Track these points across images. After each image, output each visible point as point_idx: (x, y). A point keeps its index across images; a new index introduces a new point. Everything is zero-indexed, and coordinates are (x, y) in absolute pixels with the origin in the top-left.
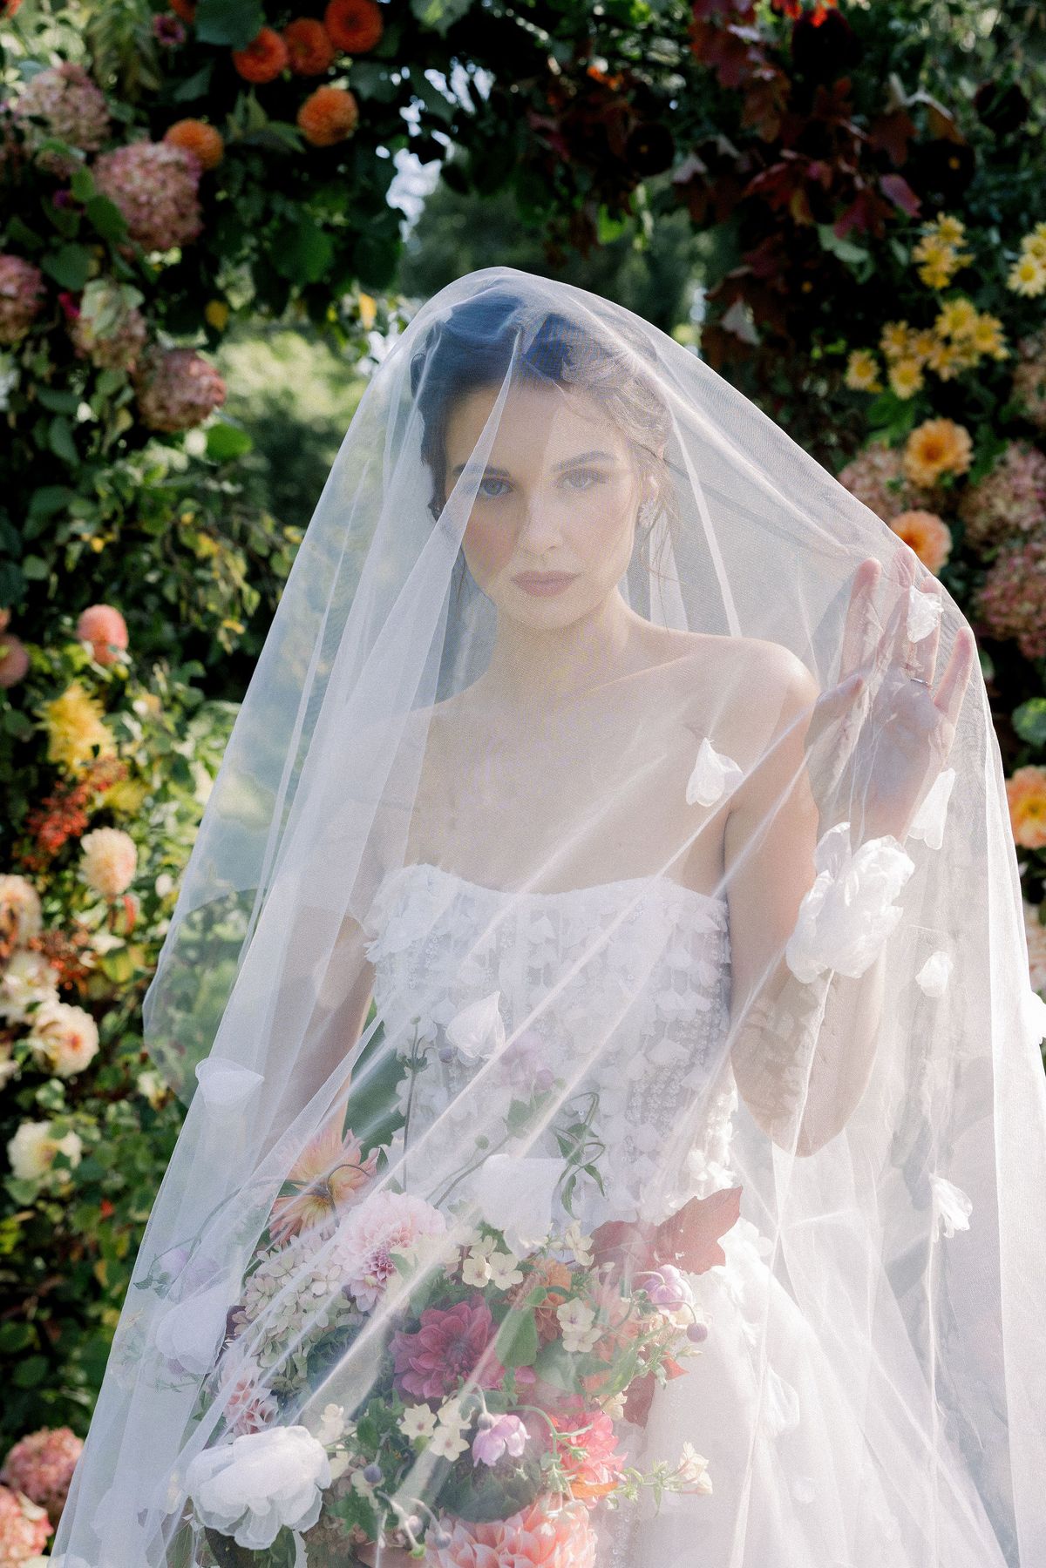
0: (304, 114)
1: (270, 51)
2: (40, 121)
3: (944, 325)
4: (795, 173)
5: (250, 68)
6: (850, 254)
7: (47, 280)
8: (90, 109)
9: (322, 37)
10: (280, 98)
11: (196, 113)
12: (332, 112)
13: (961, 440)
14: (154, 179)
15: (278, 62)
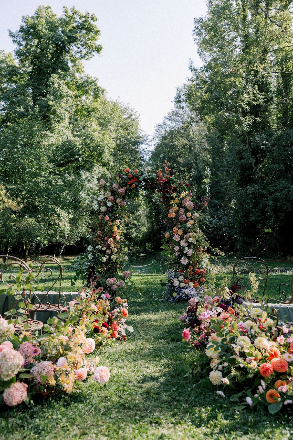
0: (132, 186)
2: (115, 188)
3: (176, 200)
4: (165, 190)
5: (128, 183)
6: (168, 196)
7: (114, 197)
8: (118, 186)
9: (133, 181)
10: (130, 185)
11: (125, 186)
12: (134, 186)
13: (177, 208)
14: (121, 191)
15: (130, 183)
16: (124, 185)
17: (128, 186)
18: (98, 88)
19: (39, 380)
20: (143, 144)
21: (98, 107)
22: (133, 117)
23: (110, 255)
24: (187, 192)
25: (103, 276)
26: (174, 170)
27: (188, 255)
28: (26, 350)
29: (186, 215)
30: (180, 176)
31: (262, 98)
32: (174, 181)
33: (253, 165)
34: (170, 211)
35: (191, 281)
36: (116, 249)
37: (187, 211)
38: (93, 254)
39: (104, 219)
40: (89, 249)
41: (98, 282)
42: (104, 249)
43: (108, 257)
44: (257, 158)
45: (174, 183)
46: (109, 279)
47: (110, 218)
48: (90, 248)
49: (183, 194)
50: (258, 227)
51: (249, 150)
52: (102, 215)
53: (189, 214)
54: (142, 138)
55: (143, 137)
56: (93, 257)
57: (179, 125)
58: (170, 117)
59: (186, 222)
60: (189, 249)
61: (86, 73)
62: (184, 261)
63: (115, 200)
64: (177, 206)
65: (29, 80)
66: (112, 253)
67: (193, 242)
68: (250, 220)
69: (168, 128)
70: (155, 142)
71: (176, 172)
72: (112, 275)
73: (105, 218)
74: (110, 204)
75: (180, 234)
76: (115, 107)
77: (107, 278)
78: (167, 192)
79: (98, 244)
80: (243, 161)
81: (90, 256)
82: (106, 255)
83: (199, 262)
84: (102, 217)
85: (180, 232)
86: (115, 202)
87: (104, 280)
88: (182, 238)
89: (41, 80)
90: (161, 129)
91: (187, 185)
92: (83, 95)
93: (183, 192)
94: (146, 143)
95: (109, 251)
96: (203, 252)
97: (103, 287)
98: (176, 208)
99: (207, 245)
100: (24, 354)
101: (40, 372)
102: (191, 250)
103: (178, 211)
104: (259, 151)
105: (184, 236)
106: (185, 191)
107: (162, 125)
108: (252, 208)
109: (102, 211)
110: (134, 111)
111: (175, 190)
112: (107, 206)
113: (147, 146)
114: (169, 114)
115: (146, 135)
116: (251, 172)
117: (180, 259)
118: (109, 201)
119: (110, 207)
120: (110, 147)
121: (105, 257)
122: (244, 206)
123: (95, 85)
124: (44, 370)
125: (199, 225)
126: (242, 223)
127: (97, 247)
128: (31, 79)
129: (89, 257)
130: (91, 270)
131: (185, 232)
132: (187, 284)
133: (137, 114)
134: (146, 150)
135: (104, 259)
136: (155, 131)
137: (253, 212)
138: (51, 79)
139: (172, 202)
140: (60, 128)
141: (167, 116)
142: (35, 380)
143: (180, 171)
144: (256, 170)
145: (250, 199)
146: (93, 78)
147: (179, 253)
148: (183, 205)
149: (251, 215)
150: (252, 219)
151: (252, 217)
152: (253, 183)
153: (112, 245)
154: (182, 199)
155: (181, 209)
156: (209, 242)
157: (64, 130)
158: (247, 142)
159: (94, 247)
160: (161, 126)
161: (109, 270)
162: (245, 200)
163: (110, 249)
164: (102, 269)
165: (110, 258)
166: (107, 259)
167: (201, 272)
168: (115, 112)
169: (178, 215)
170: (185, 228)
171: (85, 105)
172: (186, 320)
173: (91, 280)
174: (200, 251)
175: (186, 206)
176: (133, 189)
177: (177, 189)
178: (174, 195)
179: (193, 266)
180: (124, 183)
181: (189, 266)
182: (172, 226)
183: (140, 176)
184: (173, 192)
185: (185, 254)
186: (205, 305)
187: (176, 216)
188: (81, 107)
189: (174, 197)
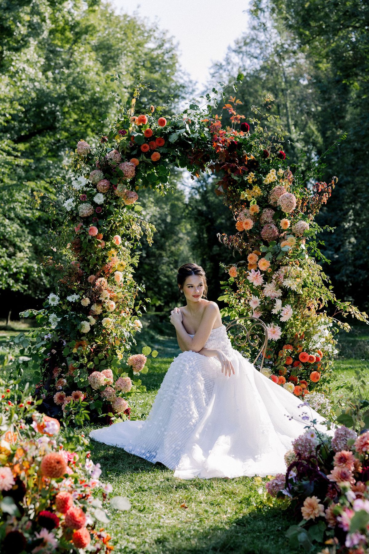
0: (152, 157)
1: (147, 147)
2: (111, 159)
3: (254, 189)
4: (228, 166)
5: (143, 150)
6: (236, 178)
7: (110, 183)
8: (118, 157)
9: (155, 144)
10: (148, 155)
11: (135, 156)
12: (156, 156)
13: (258, 207)
14: (128, 168)
15: (148, 149)
16: (135, 152)
17: (142, 157)
21: (96, 25)
22: (167, 46)
23: (100, 318)
24: (281, 171)
25: (82, 366)
26: (251, 120)
27: (282, 319)
29: (277, 225)
30: (265, 135)
32: (251, 146)
34: (242, 215)
35: (288, 380)
36: (112, 303)
37: (279, 214)
38: (62, 314)
39: (85, 234)
40: (50, 302)
41: (70, 379)
42: (86, 302)
43: (93, 321)
45: (250, 148)
46: (94, 373)
47: (100, 231)
48: (53, 300)
49: (271, 177)
52: (81, 224)
53: (285, 223)
54: (184, 87)
55: (186, 84)
56: (59, 319)
57: (258, 64)
58: (240, 47)
59: (279, 240)
60: (283, 305)
62: (273, 333)
63: (112, 188)
64: (258, 204)
66: (104, 311)
67: (294, 288)
69: (235, 70)
71: (256, 123)
72: (103, 363)
73: (88, 229)
74: (99, 199)
75: (263, 268)
76: (131, 25)
77: (90, 371)
78: (234, 170)
79: (73, 292)
81: (54, 320)
82: (90, 317)
83: (308, 335)
84: (82, 228)
85: (265, 264)
86: (113, 193)
87: (84, 376)
88: (267, 278)
90: (221, 71)
91: (281, 156)
93: (272, 171)
95: (96, 308)
96: (318, 312)
97: (84, 390)
98: (254, 207)
99: (328, 295)
102: (288, 307)
103: (259, 215)
105: (273, 273)
106: (277, 170)
107: (224, 63)
109: (81, 214)
110: (168, 36)
111: (253, 166)
112: (94, 204)
114: (237, 43)
115: (191, 82)
118: (98, 192)
119: (101, 206)
121: (88, 320)
125: (309, 249)
127: (70, 299)
129: (51, 320)
130: (54, 351)
131: (276, 266)
133: (175, 42)
135: (86, 327)
136: (210, 76)
139: (245, 195)
140: (21, 65)
141: (234, 46)
147: (260, 314)
148: (271, 202)
153: (105, 294)
154: (272, 184)
155: (266, 210)
156: (331, 287)
157: (27, 68)
159: (63, 298)
160: (220, 67)
163: (100, 302)
164: (81, 348)
165: (99, 323)
166: (91, 327)
167: (311, 358)
168: (130, 35)
169: (258, 225)
170: (275, 254)
171: (70, 19)
172: (285, 492)
173: (56, 375)
174: (309, 309)
175: (279, 203)
176: (155, 164)
177: (257, 163)
178: (251, 177)
179: (292, 344)
180: (132, 149)
181: (284, 343)
182: (244, 251)
183: (170, 133)
184: (249, 172)
185: (276, 315)
186: (338, 455)
187: (255, 227)
188: (62, 24)
189: (250, 181)
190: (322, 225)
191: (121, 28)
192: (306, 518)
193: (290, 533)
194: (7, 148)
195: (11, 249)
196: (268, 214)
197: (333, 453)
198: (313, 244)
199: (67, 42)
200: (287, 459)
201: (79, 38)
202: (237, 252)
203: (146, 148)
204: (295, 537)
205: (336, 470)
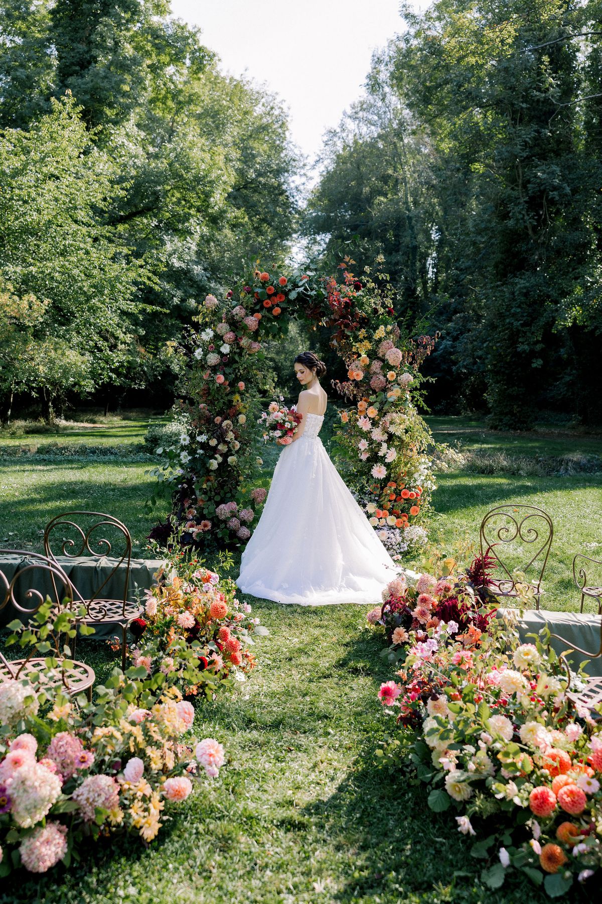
0: (273, 311)
2: (237, 314)
3: (365, 343)
4: (342, 323)
5: (266, 305)
6: (349, 334)
7: (236, 335)
8: (243, 312)
9: (277, 300)
10: (270, 310)
11: (258, 311)
12: (277, 311)
13: (368, 359)
14: (252, 322)
15: (270, 305)
16: (258, 307)
17: (265, 312)
18: (200, 49)
19: (90, 814)
20: (295, 173)
21: (201, 94)
23: (225, 456)
24: (390, 327)
25: (210, 499)
26: (364, 279)
27: (387, 461)
28: (62, 750)
29: (385, 376)
30: (376, 291)
31: (558, 85)
32: (363, 303)
33: (530, 232)
34: (353, 366)
35: (391, 513)
36: (237, 443)
37: (387, 367)
38: (192, 452)
39: (213, 382)
40: (181, 441)
41: (200, 510)
42: (213, 442)
43: (220, 459)
44: (540, 216)
45: (361, 305)
46: (222, 506)
47: (226, 379)
48: (185, 440)
49: (380, 332)
50: (534, 365)
51: (522, 200)
52: (209, 372)
53: (391, 375)
54: (294, 160)
55: (297, 158)
56: (190, 458)
57: (376, 131)
58: (356, 113)
59: (385, 390)
60: (388, 448)
61: (174, 16)
62: (379, 472)
63: (236, 342)
64: (368, 356)
65: (50, 29)
66: (230, 450)
67: (398, 433)
68: (519, 350)
69: (351, 137)
70: (321, 168)
71: (368, 281)
72: (229, 495)
73: (216, 377)
74: (226, 349)
75: (372, 416)
76: (238, 90)
77: (218, 504)
78: (347, 326)
79: (202, 433)
80: (511, 223)
81: (185, 457)
82: (217, 456)
83: (410, 474)
84: (210, 375)
85: (373, 412)
86: (238, 344)
87: (212, 507)
88: (375, 423)
89: (76, 30)
90: (335, 139)
91: (389, 311)
92: (169, 64)
93: (382, 327)
94: (302, 172)
95: (222, 448)
96: (419, 453)
97: (211, 520)
98: (365, 360)
99: (428, 439)
100: (58, 760)
101: (91, 800)
102: (393, 449)
103: (369, 366)
104: (544, 201)
105: (380, 419)
106: (386, 327)
107: (338, 130)
108: (522, 325)
110: (278, 100)
111: (364, 322)
112: (220, 353)
113: (304, 179)
114: (353, 107)
116: (524, 248)
117: (370, 468)
118: (224, 342)
119: (226, 355)
120: (225, 183)
121: (216, 459)
122: (508, 321)
123: (196, 42)
124: (99, 795)
125: (413, 397)
126: (500, 355)
127: (199, 439)
128: (55, 26)
129: (182, 457)
130: (186, 486)
131: (382, 413)
132: (383, 521)
133: (285, 106)
134: (301, 187)
135: (214, 464)
136: (323, 144)
137: (525, 333)
138: (99, 28)
139: (357, 347)
140: (120, 140)
141: (349, 111)
142: (82, 815)
143: (376, 280)
144: (535, 241)
145: (519, 307)
146: (190, 28)
147: (368, 455)
148: (380, 355)
149: (520, 340)
150: (523, 347)
151: (523, 343)
152: (527, 270)
153: (230, 436)
154: (380, 340)
155: (375, 362)
156: (430, 433)
157: (126, 143)
158: (520, 182)
159: (193, 438)
160: (334, 133)
161: (221, 485)
162: (509, 307)
163: (227, 443)
164: (209, 484)
165: (225, 460)
166: (219, 464)
167: (412, 495)
168: (236, 101)
169: (368, 376)
170: (383, 403)
171: (172, 87)
172: (381, 622)
173: (186, 505)
174: (411, 450)
175: (387, 357)
176: (276, 318)
177: (368, 320)
178: (362, 333)
179: (396, 482)
180: (256, 304)
181: (389, 481)
182: (355, 396)
183: (290, 290)
184: (361, 328)
185: (382, 457)
186: (420, 596)
187: (365, 377)
188: (163, 92)
189: (361, 337)
190: (425, 376)
191: (227, 94)
192: (395, 642)
193: (383, 654)
194: (108, 234)
195: (112, 341)
196: (376, 366)
197: (418, 594)
198: (417, 394)
199: (169, 112)
200: (384, 596)
201: (182, 108)
202: (348, 399)
203: (268, 303)
204: (386, 657)
205: (418, 609)
